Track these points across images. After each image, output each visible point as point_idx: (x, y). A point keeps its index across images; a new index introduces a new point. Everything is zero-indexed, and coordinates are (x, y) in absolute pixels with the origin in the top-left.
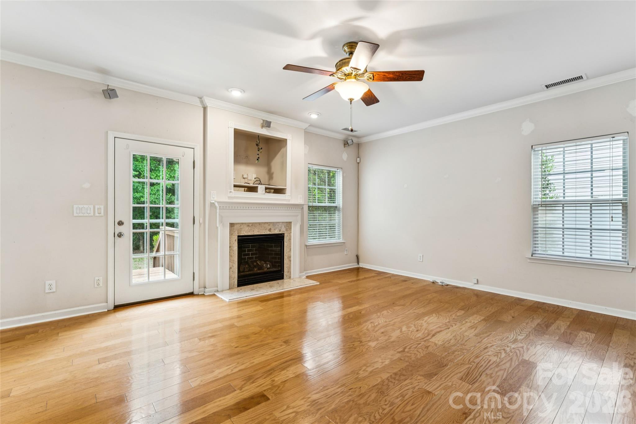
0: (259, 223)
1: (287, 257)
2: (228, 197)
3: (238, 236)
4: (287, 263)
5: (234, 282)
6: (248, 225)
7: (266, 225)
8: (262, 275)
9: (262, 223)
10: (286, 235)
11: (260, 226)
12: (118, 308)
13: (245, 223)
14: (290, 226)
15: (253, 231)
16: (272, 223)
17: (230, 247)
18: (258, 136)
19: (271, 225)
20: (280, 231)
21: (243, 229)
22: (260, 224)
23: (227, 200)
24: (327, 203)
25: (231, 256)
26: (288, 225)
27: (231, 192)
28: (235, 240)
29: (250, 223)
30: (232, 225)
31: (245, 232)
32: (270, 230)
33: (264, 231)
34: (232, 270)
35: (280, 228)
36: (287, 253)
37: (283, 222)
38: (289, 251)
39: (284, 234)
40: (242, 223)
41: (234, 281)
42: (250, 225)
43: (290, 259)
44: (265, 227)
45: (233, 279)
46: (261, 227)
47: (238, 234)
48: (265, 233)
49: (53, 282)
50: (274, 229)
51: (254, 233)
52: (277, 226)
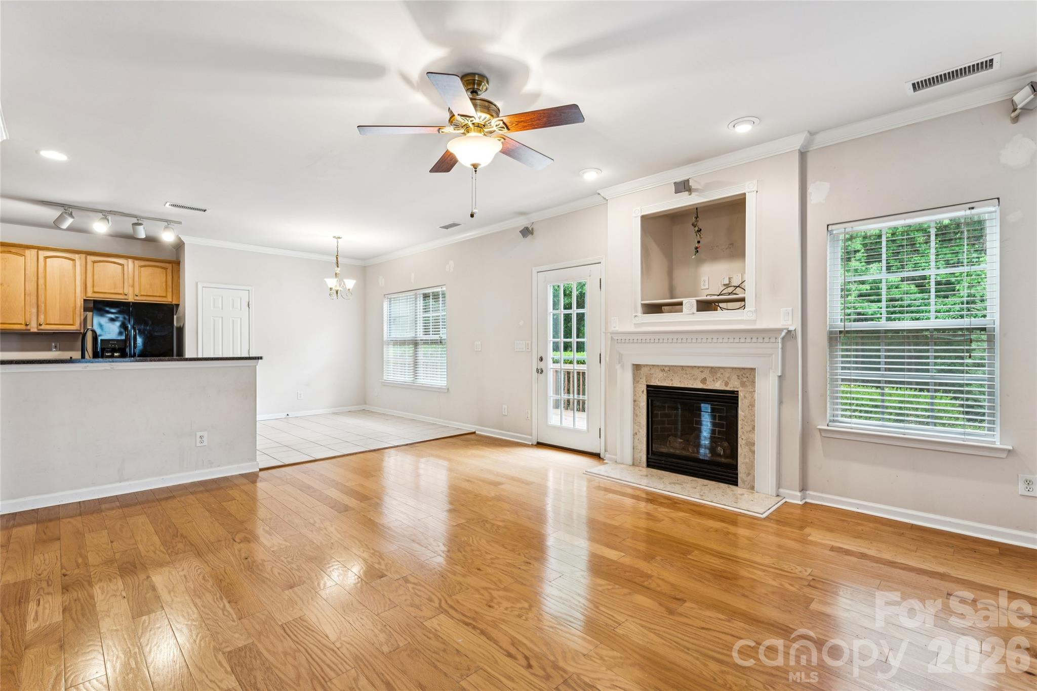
0: (682, 366)
1: (744, 442)
2: (635, 324)
3: (648, 386)
4: (745, 455)
5: (641, 457)
6: (663, 368)
7: (696, 372)
8: (693, 462)
9: (688, 367)
10: (741, 395)
11: (684, 372)
12: (540, 445)
13: (658, 366)
14: (752, 377)
15: (672, 380)
16: (709, 369)
17: (635, 401)
18: (697, 209)
19: (707, 372)
20: (727, 384)
21: (654, 375)
22: (683, 368)
23: (633, 329)
24: (932, 320)
25: (635, 415)
26: (748, 374)
27: (636, 316)
28: (643, 392)
29: (666, 366)
30: (637, 367)
31: (659, 381)
32: (704, 381)
33: (690, 381)
34: (637, 437)
35: (726, 379)
36: (743, 433)
37: (733, 368)
38: (750, 431)
39: (738, 391)
40: (653, 366)
41: (640, 454)
42: (666, 369)
43: (752, 448)
44: (694, 375)
45: (640, 452)
46: (687, 374)
47: (646, 382)
48: (693, 385)
49: (506, 407)
50: (714, 380)
51: (672, 384)
52: (719, 375)
